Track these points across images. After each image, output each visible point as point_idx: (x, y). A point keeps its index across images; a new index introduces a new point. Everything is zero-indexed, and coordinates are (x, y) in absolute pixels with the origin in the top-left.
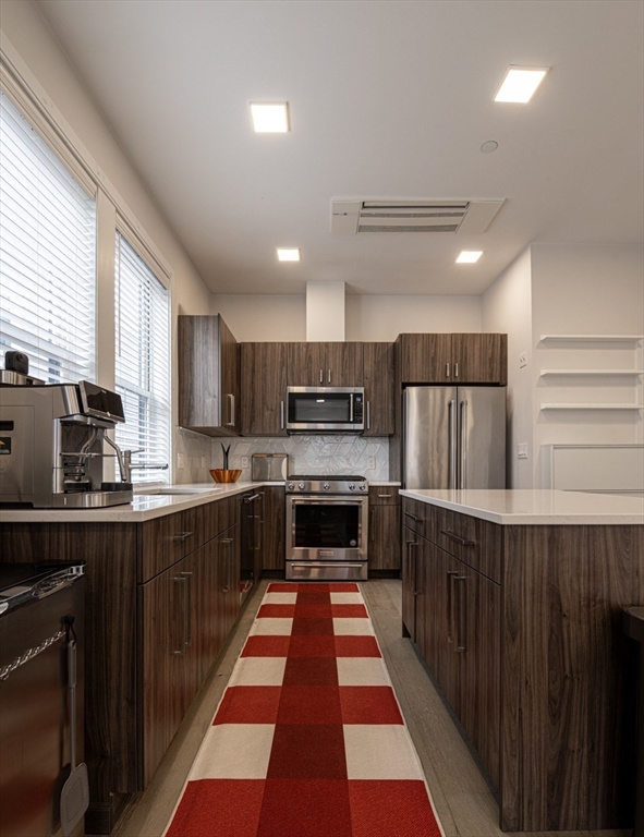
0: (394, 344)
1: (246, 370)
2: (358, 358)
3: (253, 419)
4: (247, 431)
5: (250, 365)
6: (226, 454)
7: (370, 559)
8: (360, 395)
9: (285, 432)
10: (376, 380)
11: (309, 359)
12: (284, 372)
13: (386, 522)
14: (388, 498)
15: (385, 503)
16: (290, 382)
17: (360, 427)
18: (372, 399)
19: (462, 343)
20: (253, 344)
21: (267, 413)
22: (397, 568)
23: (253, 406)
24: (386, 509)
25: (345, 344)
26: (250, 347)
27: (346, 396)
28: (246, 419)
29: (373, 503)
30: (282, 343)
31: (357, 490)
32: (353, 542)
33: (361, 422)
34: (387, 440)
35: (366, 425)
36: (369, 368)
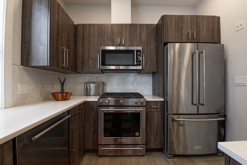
0: (157, 25)
1: (80, 39)
2: (138, 32)
3: (83, 64)
4: (80, 70)
5: (82, 36)
6: (63, 84)
7: (147, 143)
8: (139, 51)
9: (100, 71)
10: (147, 44)
11: (113, 33)
12: (100, 39)
13: (156, 121)
14: (156, 108)
15: (155, 110)
16: (103, 44)
17: (140, 68)
18: (145, 53)
19: (197, 20)
20: (83, 25)
21: (91, 61)
22: (162, 147)
23: (83, 57)
24: (156, 114)
25: (131, 25)
26: (82, 27)
27: (132, 52)
28: (79, 64)
29: (148, 110)
30: (98, 24)
31: (139, 104)
32: (137, 134)
33: (140, 65)
34: (151, 75)
35: (143, 67)
36: (144, 37)
